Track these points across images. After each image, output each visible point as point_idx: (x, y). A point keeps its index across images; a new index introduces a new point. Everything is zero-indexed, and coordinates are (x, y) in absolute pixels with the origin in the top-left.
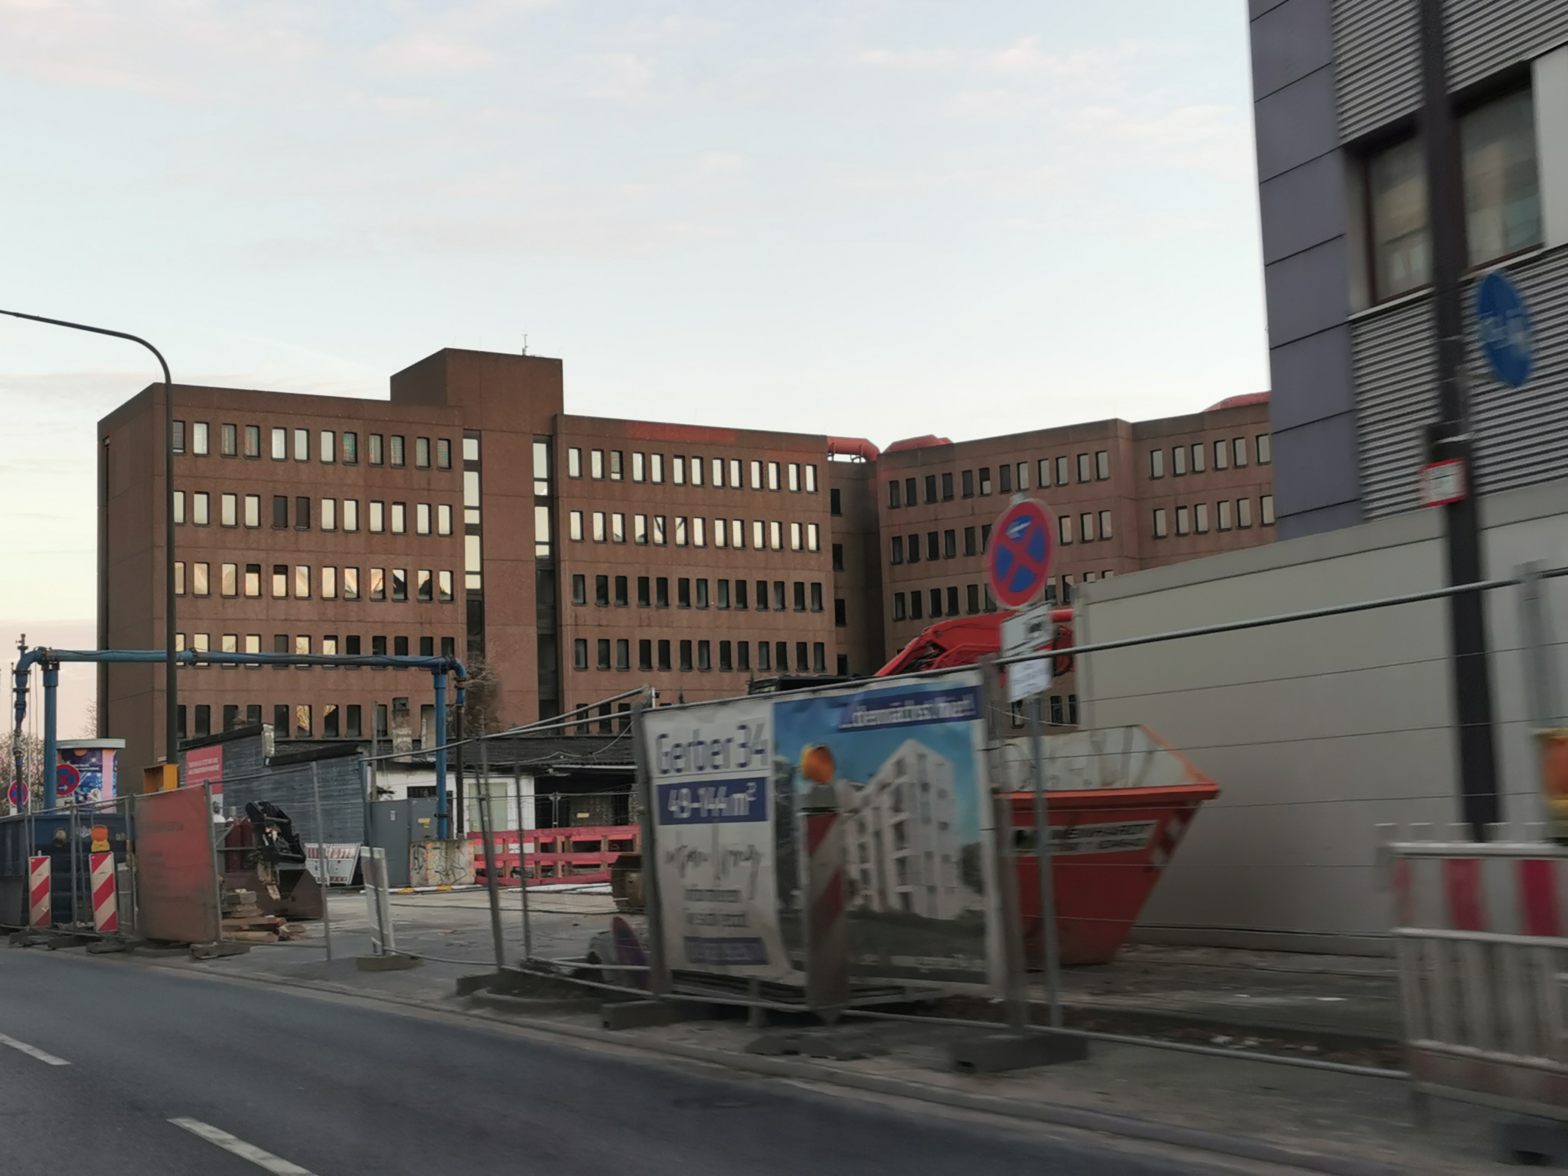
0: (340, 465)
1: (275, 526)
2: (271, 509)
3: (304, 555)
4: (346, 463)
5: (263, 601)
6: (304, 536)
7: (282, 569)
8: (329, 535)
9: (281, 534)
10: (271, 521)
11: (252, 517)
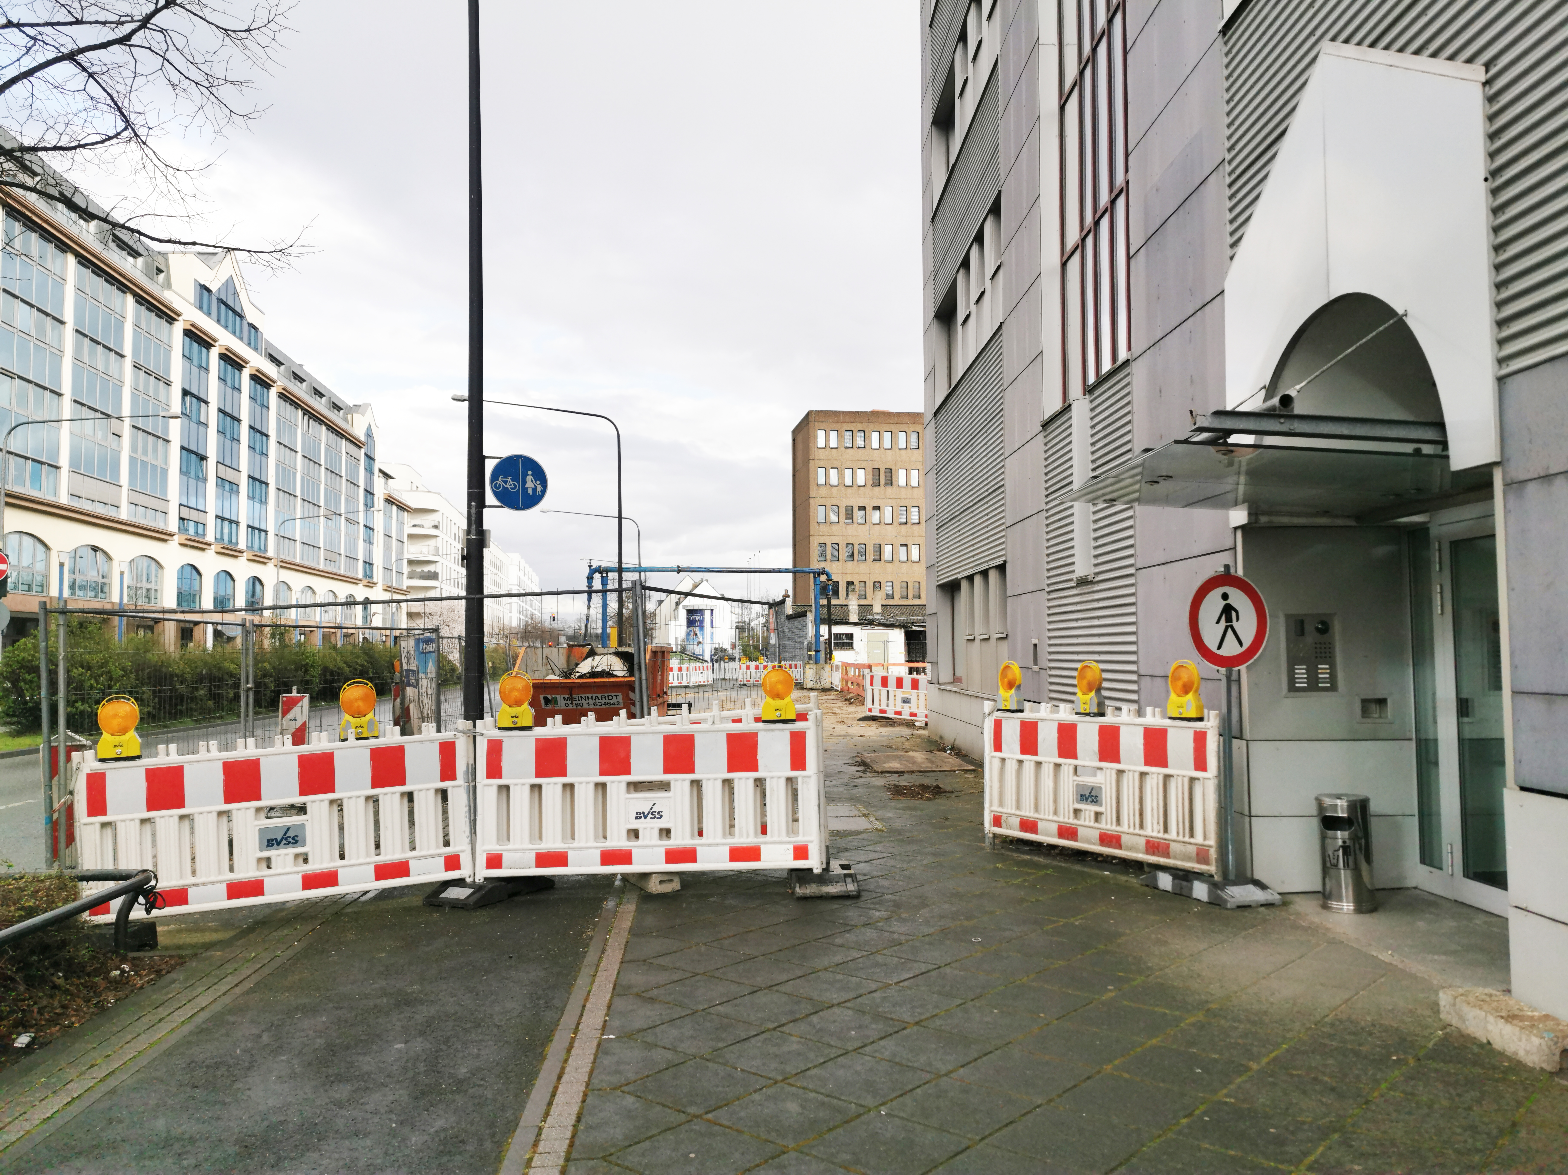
0: (909, 450)
1: (874, 485)
2: (871, 476)
3: (890, 500)
4: (912, 449)
5: (867, 526)
6: (889, 490)
7: (877, 508)
8: (903, 489)
9: (876, 489)
10: (871, 482)
11: (861, 481)
